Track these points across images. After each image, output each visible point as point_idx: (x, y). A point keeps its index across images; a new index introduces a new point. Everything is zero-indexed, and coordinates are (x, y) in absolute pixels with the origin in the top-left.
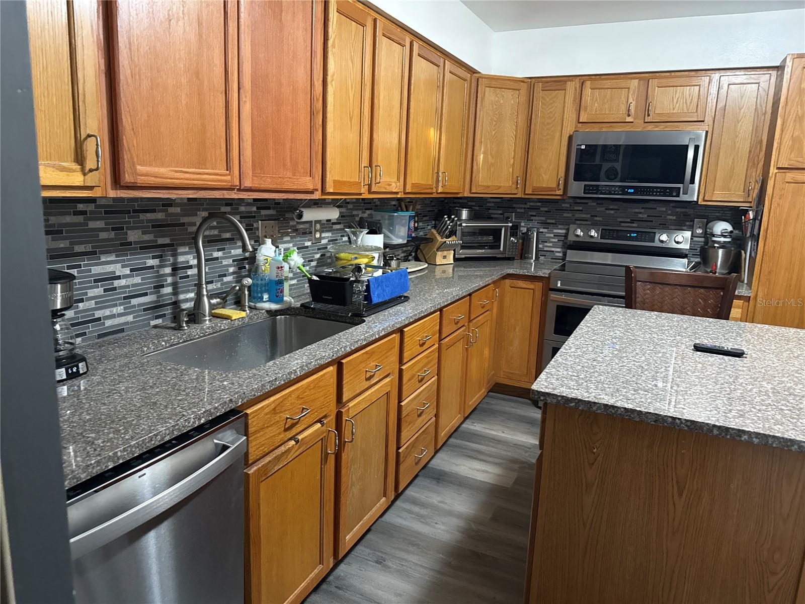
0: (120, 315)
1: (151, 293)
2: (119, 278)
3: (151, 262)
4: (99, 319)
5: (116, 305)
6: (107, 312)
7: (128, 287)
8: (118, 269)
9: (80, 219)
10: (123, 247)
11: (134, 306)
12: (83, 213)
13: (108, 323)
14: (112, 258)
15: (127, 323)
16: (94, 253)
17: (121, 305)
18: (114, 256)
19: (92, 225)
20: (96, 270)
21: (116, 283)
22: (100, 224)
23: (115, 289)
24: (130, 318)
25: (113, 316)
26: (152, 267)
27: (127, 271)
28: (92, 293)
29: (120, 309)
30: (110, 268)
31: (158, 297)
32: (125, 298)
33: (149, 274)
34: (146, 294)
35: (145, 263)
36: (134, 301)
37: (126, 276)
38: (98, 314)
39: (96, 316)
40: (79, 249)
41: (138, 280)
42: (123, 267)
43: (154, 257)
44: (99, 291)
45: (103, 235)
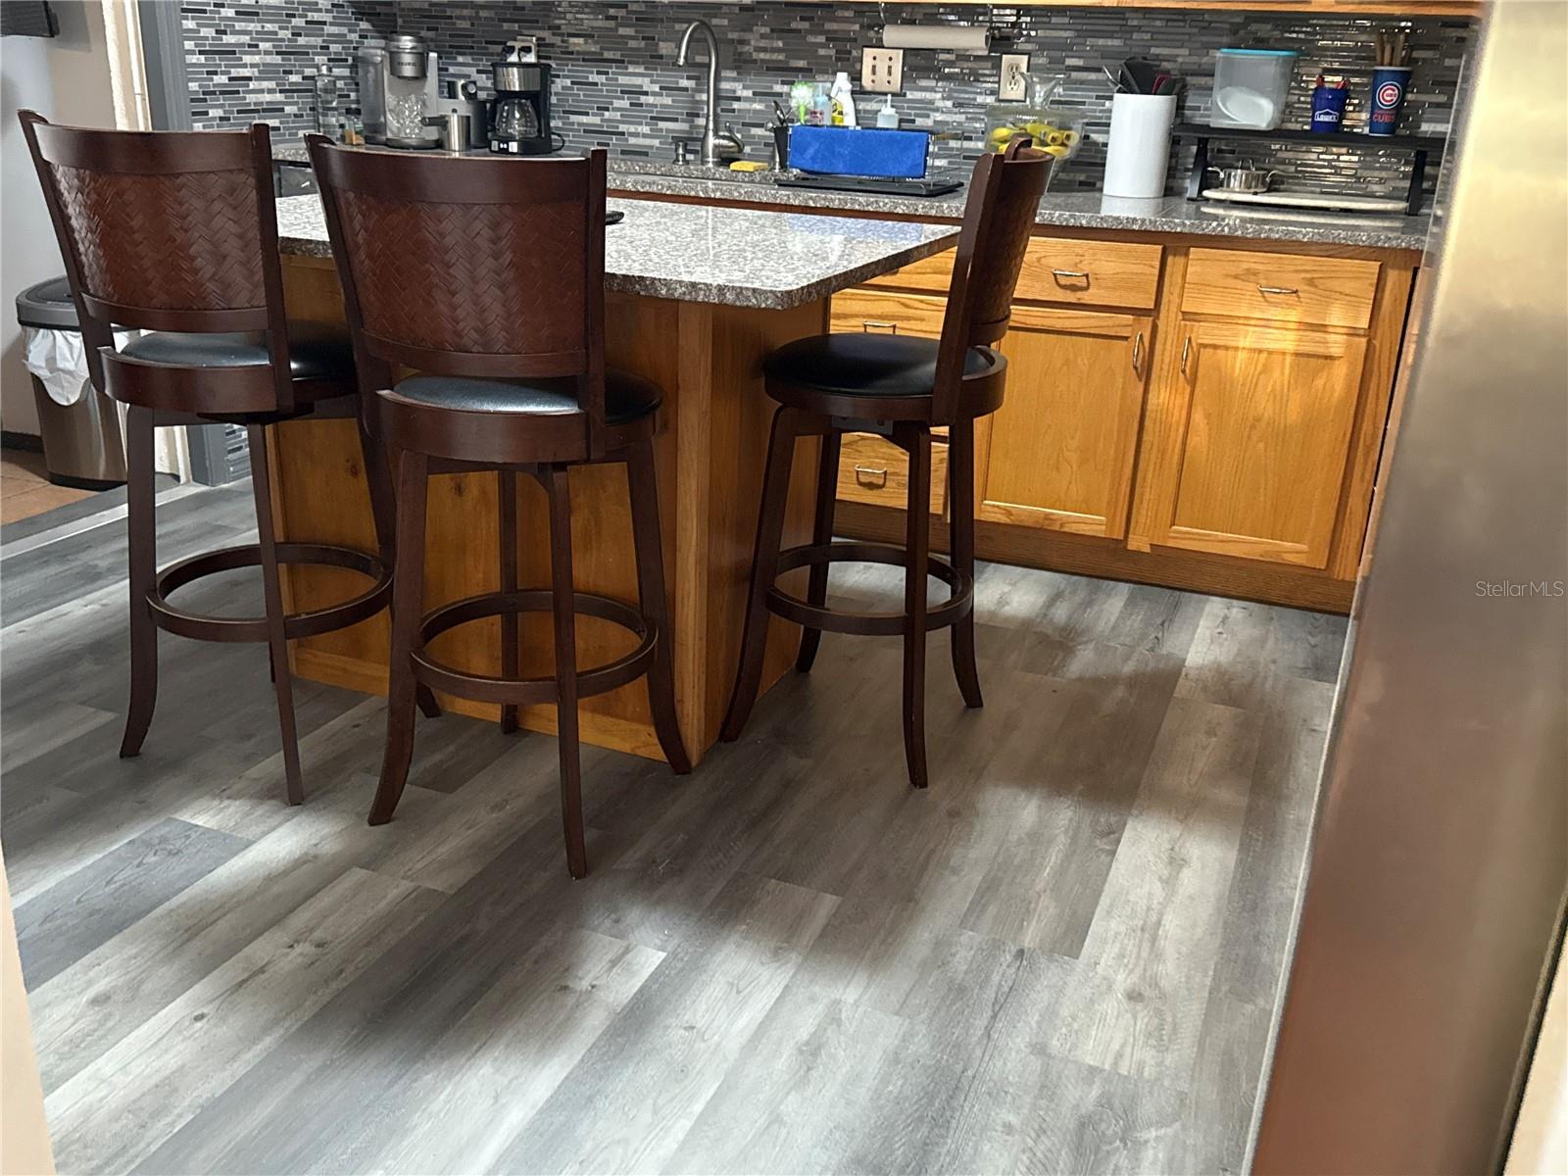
0: (645, 136)
1: (683, 121)
2: (646, 93)
3: (684, 83)
4: (623, 134)
5: (641, 124)
6: (632, 129)
7: (656, 106)
8: (645, 83)
9: (612, 24)
10: (653, 60)
11: (661, 130)
12: (615, 18)
13: (632, 141)
14: (641, 70)
15: (652, 147)
16: (623, 62)
17: (647, 124)
18: (643, 67)
19: (622, 31)
20: (622, 80)
21: (643, 99)
22: (630, 31)
23: (641, 105)
24: (656, 142)
25: (636, 135)
26: (686, 89)
27: (656, 88)
28: (617, 103)
29: (646, 129)
30: (638, 81)
31: (691, 127)
32: (652, 118)
33: (682, 97)
34: (676, 120)
35: (677, 83)
36: (662, 125)
37: (654, 94)
38: (622, 128)
39: (620, 130)
40: (607, 55)
41: (668, 101)
42: (652, 82)
43: (689, 78)
44: (625, 103)
45: (632, 44)
